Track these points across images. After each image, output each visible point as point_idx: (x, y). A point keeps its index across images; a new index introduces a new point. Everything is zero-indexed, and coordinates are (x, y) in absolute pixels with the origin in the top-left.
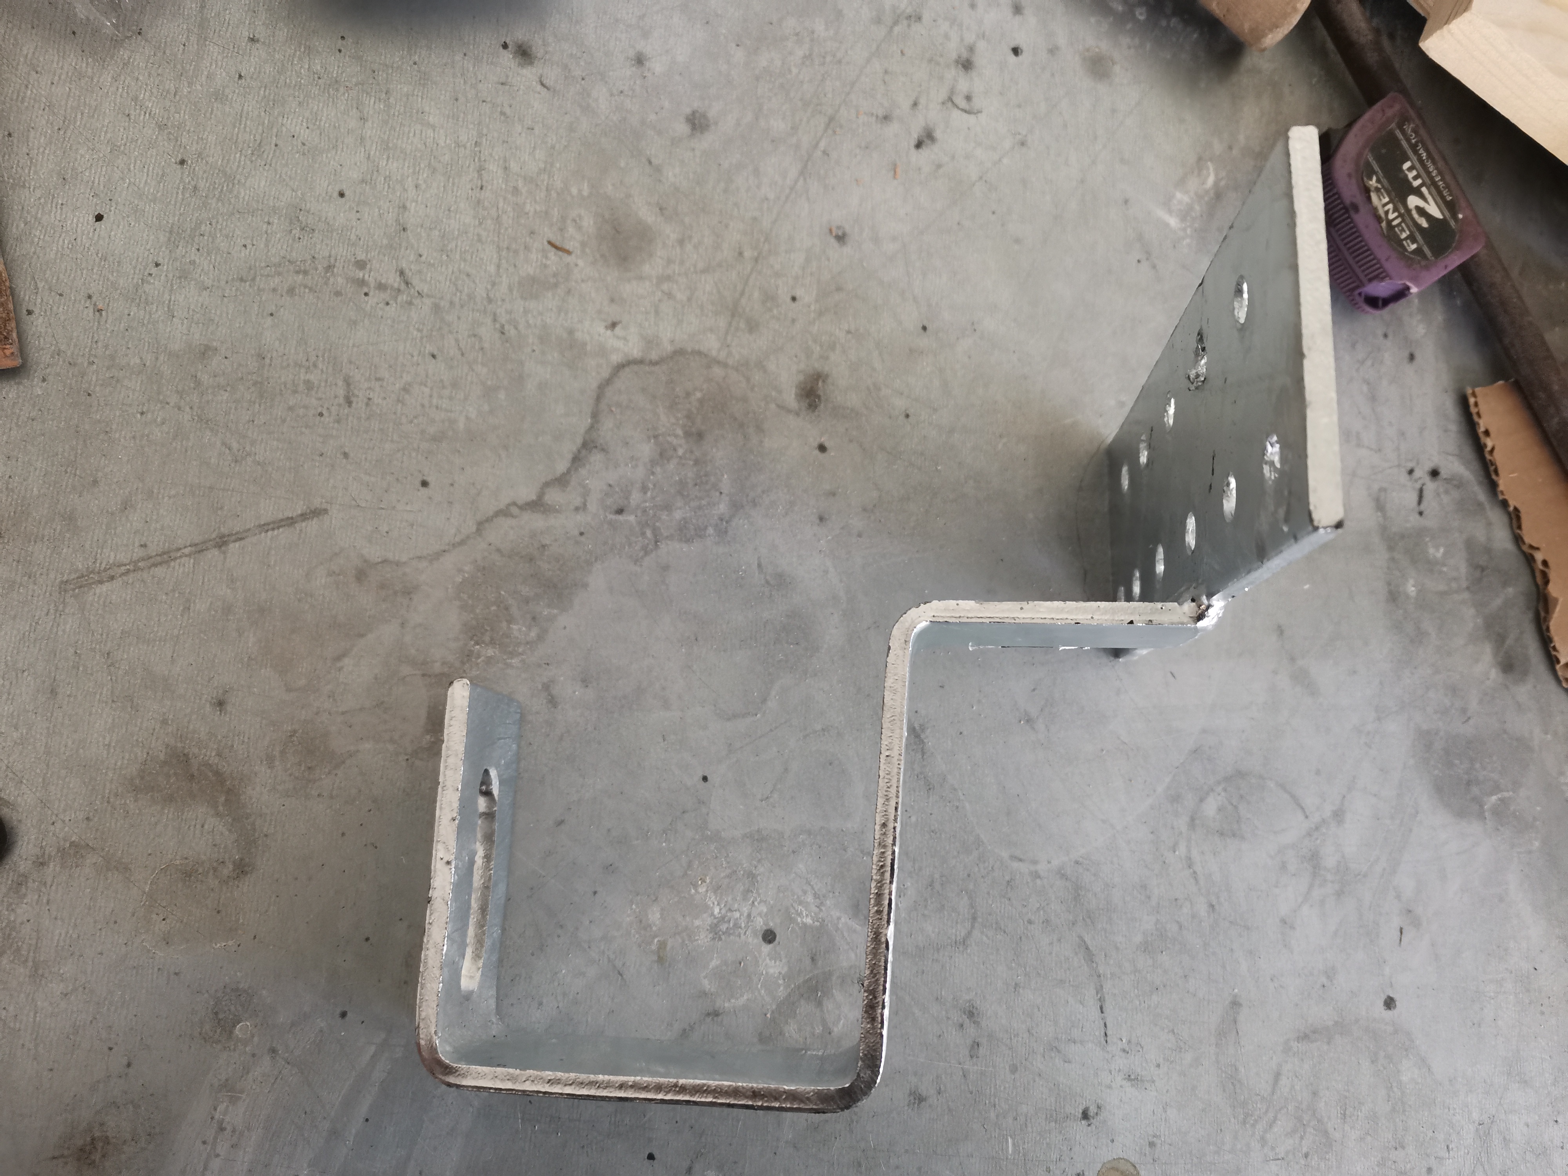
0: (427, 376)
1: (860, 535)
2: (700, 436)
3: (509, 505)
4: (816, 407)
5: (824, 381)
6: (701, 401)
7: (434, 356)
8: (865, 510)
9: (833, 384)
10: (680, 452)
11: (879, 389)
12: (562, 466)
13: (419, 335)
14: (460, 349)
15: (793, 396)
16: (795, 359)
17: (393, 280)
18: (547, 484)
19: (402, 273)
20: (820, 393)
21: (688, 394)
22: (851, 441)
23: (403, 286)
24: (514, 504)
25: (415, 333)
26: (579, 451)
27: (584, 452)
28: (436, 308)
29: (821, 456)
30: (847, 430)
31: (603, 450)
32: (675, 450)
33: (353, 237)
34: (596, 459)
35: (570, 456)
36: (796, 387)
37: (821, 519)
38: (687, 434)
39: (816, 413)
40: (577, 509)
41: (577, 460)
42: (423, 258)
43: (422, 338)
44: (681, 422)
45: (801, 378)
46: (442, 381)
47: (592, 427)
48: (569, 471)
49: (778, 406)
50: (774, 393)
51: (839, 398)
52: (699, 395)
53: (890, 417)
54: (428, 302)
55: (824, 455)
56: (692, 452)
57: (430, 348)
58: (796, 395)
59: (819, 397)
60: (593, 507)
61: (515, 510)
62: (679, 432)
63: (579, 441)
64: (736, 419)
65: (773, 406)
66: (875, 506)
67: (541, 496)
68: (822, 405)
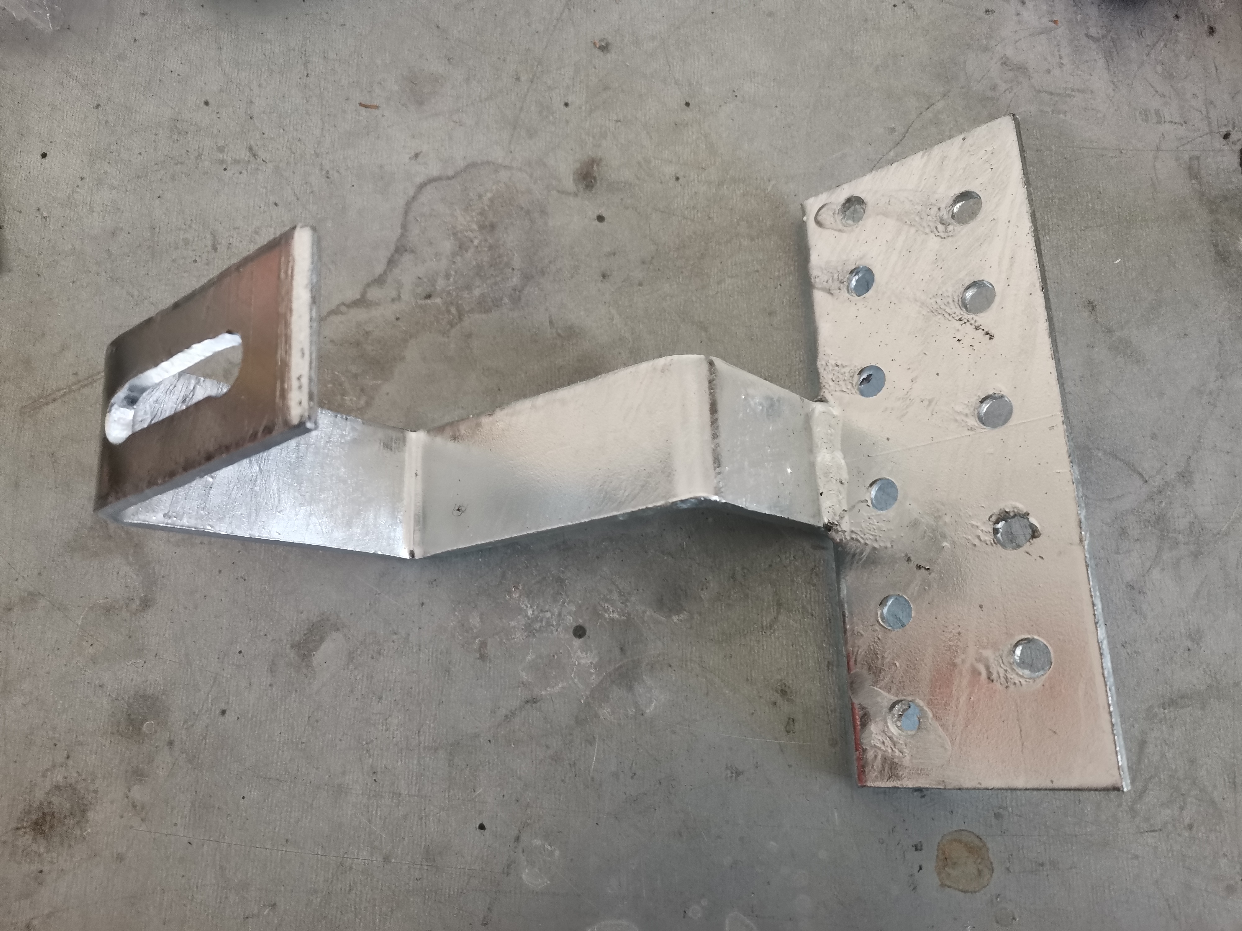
0: (272, 219)
1: (640, 284)
2: (493, 227)
3: (338, 306)
4: (592, 186)
5: (598, 165)
6: (491, 200)
7: (276, 204)
8: (643, 263)
9: (607, 166)
10: (476, 242)
11: (650, 162)
12: (379, 269)
13: (265, 190)
14: (295, 195)
15: (572, 181)
16: (570, 151)
17: (245, 155)
18: (368, 285)
19: (251, 149)
20: (596, 174)
21: (480, 196)
22: (627, 208)
23: (252, 158)
24: (343, 304)
25: (262, 189)
26: (393, 256)
27: (396, 256)
28: (277, 169)
29: (599, 225)
30: (622, 199)
31: (412, 251)
32: (472, 241)
33: (215, 131)
34: (407, 258)
35: (384, 261)
36: (574, 174)
37: (604, 276)
38: (482, 227)
39: (593, 191)
40: (393, 300)
41: (391, 262)
42: (266, 135)
43: (266, 194)
44: (475, 219)
45: (578, 165)
46: (283, 221)
47: (402, 235)
48: (385, 272)
49: (558, 191)
50: (554, 182)
51: (613, 176)
52: (489, 195)
53: (661, 183)
54: (270, 165)
55: (604, 223)
56: (486, 241)
57: (272, 199)
58: (574, 180)
59: (595, 178)
60: (405, 296)
61: (343, 309)
62: (475, 227)
63: (392, 247)
64: (522, 208)
65: (554, 193)
66: (653, 258)
67: (364, 295)
68: (598, 184)
